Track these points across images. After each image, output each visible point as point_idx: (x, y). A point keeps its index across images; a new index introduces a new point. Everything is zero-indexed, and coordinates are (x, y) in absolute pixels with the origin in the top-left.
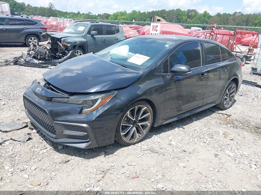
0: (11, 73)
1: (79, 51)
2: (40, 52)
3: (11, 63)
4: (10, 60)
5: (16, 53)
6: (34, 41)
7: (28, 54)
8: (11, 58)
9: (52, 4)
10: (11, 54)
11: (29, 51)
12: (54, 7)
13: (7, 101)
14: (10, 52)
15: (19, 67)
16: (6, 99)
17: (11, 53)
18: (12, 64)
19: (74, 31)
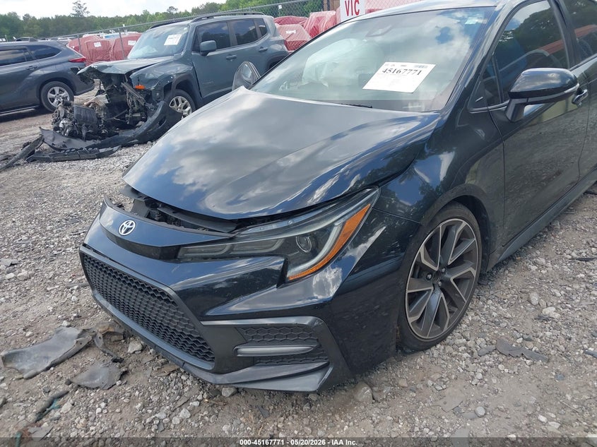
0: (25, 185)
1: (180, 98)
2: (85, 119)
3: (19, 159)
4: (14, 153)
5: (25, 133)
6: (62, 95)
7: (56, 129)
8: (16, 148)
9: (81, 3)
10: (13, 137)
11: (57, 121)
12: (86, 11)
13: (34, 266)
14: (9, 133)
15: (40, 166)
16: (28, 261)
17: (13, 135)
18: (21, 161)
19: (155, 51)
